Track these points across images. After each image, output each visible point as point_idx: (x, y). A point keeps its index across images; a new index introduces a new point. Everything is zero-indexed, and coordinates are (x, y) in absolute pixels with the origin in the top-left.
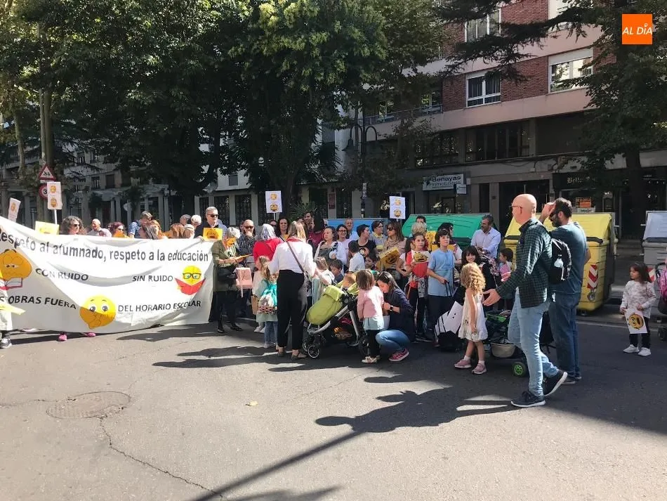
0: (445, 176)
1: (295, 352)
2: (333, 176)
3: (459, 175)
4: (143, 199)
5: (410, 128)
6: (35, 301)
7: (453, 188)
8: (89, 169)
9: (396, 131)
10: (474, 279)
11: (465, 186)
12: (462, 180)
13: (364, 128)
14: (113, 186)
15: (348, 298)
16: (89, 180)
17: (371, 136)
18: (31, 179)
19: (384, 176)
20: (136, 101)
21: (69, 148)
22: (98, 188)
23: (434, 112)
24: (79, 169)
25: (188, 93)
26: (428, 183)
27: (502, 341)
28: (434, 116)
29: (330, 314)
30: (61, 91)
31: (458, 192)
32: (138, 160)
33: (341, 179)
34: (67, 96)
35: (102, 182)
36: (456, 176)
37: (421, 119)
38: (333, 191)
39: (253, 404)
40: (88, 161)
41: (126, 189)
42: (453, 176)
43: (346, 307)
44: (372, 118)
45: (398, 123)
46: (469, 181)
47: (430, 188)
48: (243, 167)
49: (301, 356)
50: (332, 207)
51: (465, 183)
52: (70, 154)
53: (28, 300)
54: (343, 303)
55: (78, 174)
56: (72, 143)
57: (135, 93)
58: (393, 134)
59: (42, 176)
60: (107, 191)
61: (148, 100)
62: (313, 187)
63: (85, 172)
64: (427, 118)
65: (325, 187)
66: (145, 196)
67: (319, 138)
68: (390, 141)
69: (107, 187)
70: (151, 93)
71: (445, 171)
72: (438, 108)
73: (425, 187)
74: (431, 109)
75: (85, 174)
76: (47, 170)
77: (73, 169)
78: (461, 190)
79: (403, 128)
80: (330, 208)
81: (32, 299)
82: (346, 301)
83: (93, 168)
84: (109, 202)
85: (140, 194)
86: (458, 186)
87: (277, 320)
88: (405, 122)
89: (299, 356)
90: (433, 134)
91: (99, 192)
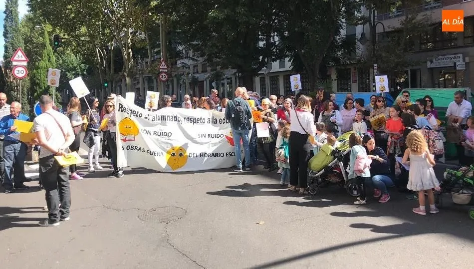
0: (446, 57)
1: (301, 190)
2: (354, 59)
3: (459, 55)
4: (223, 79)
5: (413, 21)
6: (142, 150)
7: (453, 65)
8: (191, 61)
9: (402, 23)
10: (416, 143)
11: (464, 63)
12: (461, 59)
13: (374, 24)
14: (206, 71)
15: (338, 153)
16: (191, 68)
17: (379, 29)
18: (155, 69)
19: (392, 58)
20: (215, 18)
21: (180, 48)
22: (197, 72)
23: (435, 7)
24: (186, 61)
25: (246, 9)
26: (432, 62)
27: (461, 191)
28: (434, 11)
29: (324, 164)
30: (171, 14)
31: (458, 68)
32: (218, 55)
33: (359, 62)
34: (174, 17)
35: (200, 69)
36: (456, 56)
37: (423, 13)
38: (355, 70)
39: (261, 223)
40: (191, 56)
41: (213, 73)
42: (453, 56)
43: (336, 159)
44: (384, 15)
45: (404, 18)
46: (467, 59)
47: (433, 66)
48: (287, 56)
49: (305, 192)
50: (355, 82)
51: (464, 60)
52: (180, 52)
53: (138, 149)
54: (334, 156)
55: (185, 64)
56: (181, 45)
57: (214, 12)
58: (401, 26)
59: (161, 67)
60: (202, 75)
61: (222, 16)
62: (339, 67)
63: (189, 62)
64: (428, 13)
65: (348, 67)
66: (225, 77)
67: (343, 32)
68: (398, 31)
69: (203, 72)
70: (223, 12)
71: (445, 52)
72: (439, 4)
73: (429, 65)
74: (433, 5)
75: (189, 63)
76: (163, 63)
77: (182, 61)
78: (460, 66)
79: (408, 21)
80: (353, 83)
81: (140, 149)
82: (336, 155)
83: (194, 60)
84: (203, 81)
85: (221, 76)
86: (457, 64)
87: (289, 167)
88: (410, 16)
89: (304, 193)
90: (434, 24)
91: (197, 76)
